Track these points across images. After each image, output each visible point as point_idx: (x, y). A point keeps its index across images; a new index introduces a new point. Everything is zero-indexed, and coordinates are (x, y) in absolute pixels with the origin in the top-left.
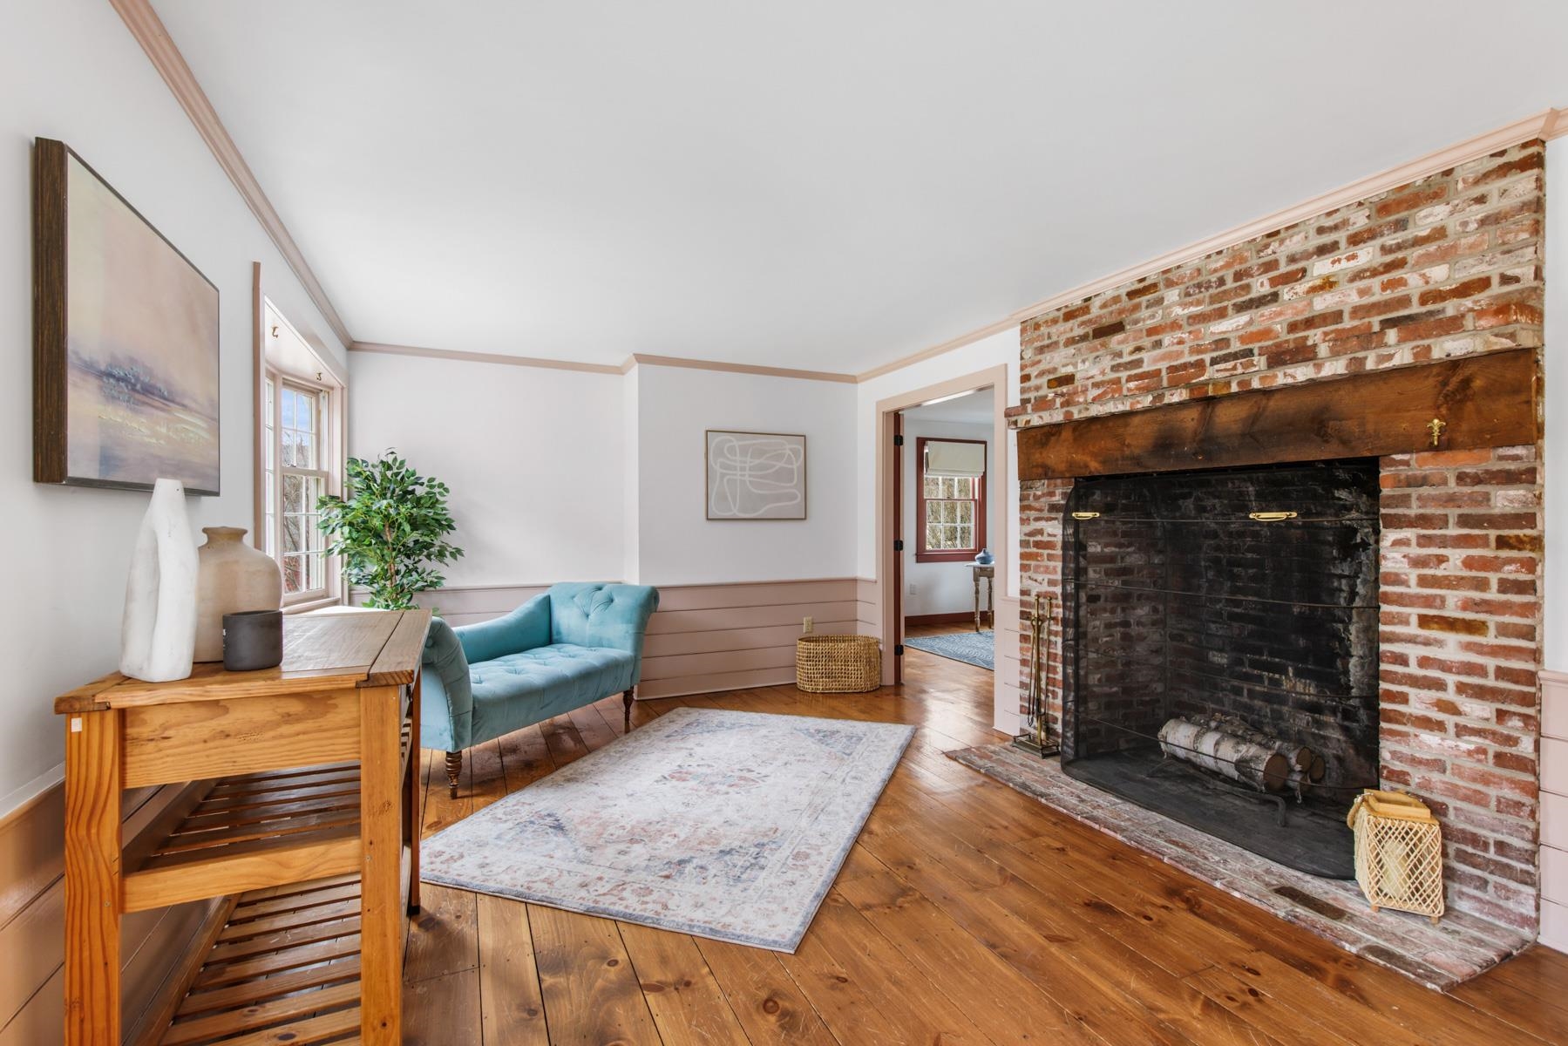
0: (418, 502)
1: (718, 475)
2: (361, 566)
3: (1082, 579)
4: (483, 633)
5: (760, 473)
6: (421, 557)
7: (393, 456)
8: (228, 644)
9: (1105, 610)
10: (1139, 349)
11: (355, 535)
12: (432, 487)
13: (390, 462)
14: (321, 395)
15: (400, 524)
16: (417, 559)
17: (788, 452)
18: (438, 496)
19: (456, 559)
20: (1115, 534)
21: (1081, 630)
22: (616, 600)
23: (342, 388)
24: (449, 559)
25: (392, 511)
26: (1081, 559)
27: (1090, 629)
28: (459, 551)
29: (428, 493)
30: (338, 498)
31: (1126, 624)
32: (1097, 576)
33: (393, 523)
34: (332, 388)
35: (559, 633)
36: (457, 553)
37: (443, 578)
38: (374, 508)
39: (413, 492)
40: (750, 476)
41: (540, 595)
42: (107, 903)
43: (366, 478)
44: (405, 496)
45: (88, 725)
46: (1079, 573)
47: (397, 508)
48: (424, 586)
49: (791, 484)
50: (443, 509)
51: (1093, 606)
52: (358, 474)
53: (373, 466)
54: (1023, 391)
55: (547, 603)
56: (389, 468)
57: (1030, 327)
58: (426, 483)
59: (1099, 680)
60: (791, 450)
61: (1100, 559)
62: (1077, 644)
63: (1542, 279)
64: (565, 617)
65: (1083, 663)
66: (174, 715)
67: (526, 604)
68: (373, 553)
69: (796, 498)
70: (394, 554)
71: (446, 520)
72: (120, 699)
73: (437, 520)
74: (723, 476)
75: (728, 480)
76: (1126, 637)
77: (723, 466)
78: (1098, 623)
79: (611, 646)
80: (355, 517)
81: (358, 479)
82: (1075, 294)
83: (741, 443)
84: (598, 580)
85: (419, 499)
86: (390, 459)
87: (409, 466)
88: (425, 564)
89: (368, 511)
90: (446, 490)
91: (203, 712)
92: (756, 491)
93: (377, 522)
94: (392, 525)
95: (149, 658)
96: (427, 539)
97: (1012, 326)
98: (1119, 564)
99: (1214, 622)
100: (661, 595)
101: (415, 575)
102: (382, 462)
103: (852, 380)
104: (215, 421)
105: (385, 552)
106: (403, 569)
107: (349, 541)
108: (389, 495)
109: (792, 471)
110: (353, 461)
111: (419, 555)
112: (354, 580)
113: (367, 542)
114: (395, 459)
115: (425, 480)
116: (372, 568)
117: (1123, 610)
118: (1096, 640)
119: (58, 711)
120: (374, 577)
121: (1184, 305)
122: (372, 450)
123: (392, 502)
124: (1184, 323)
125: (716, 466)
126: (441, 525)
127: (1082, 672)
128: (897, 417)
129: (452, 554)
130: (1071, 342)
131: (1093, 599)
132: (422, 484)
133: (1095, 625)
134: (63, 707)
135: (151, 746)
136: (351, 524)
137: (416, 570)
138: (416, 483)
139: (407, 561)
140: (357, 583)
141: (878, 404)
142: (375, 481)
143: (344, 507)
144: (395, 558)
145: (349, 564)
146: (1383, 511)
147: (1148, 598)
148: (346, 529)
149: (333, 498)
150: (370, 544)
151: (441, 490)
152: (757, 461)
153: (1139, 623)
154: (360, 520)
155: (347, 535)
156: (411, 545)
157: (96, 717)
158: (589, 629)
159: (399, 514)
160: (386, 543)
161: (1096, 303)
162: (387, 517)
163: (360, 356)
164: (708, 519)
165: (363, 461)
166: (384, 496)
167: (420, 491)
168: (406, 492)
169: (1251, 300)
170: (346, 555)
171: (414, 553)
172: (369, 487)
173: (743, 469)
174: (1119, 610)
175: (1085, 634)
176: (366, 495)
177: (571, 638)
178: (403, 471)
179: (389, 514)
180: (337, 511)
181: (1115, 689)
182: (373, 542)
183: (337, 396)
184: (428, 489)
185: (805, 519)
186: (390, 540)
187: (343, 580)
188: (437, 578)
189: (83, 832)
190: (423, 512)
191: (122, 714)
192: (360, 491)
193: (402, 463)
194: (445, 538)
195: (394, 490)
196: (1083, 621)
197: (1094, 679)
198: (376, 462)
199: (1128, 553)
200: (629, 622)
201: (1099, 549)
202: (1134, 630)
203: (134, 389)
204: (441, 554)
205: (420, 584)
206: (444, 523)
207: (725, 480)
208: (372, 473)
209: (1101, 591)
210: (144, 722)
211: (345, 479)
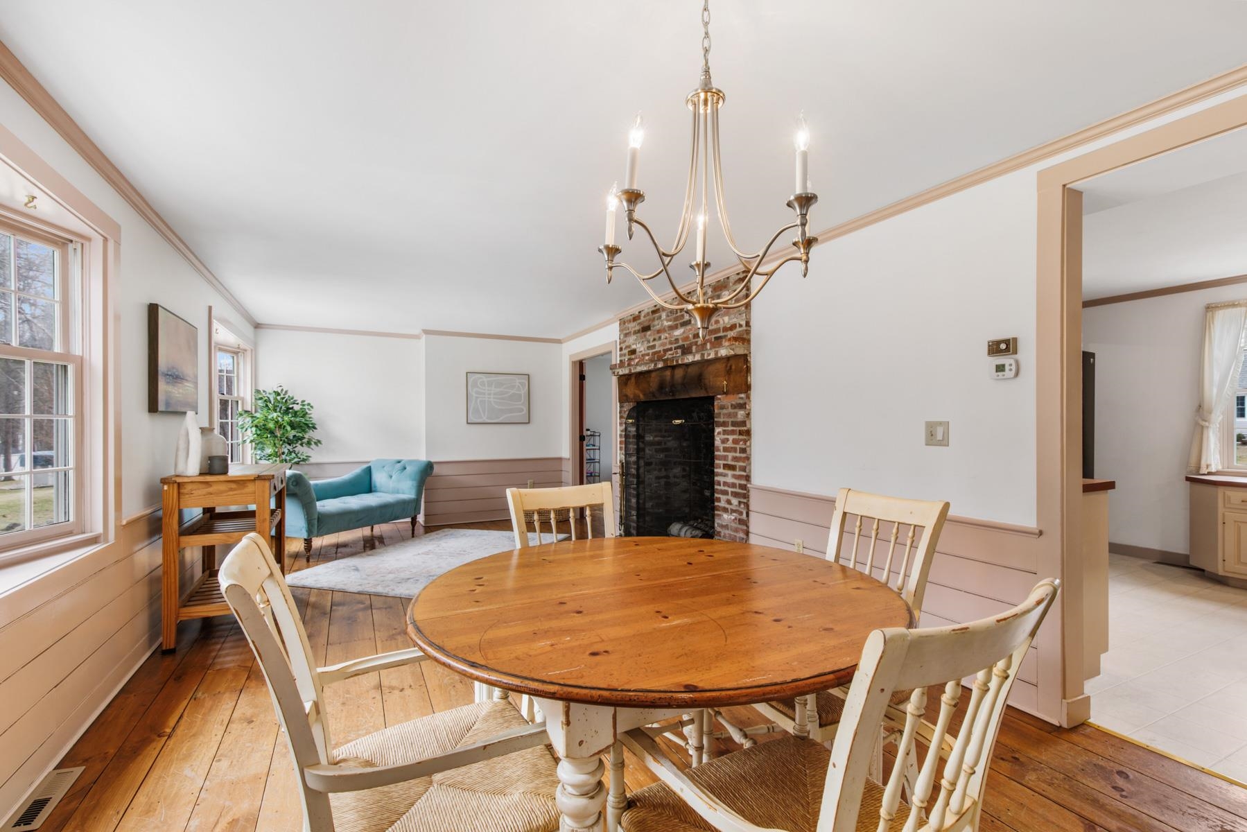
0: (295, 414)
1: (474, 398)
2: (262, 449)
3: (641, 454)
4: (330, 485)
5: (500, 396)
6: (297, 445)
7: (281, 388)
8: (211, 466)
9: (655, 470)
10: (654, 340)
11: (259, 432)
12: (304, 405)
13: (279, 392)
14: (240, 354)
15: (284, 426)
16: (294, 446)
17: (518, 384)
18: (307, 411)
19: (317, 445)
20: (660, 431)
21: (641, 480)
22: (408, 468)
23: (252, 350)
24: (313, 446)
25: (279, 419)
26: (640, 443)
27: (646, 479)
28: (319, 441)
29: (301, 409)
30: (249, 412)
31: (667, 477)
32: (651, 452)
33: (281, 425)
34: (246, 350)
35: (375, 487)
36: (318, 442)
37: (310, 457)
38: (269, 417)
39: (292, 408)
40: (494, 398)
41: (365, 466)
42: (175, 543)
43: (265, 401)
44: (287, 411)
45: (169, 487)
46: (639, 451)
47: (282, 418)
48: (299, 461)
49: (520, 403)
50: (310, 418)
51: (648, 468)
52: (261, 399)
53: (270, 394)
54: (621, 356)
55: (369, 470)
56: (279, 394)
57: (623, 322)
58: (300, 403)
59: (652, 506)
60: (520, 383)
61: (651, 444)
62: (638, 487)
63: (750, 327)
64: (379, 478)
65: (642, 497)
66: (194, 486)
67: (357, 470)
68: (269, 443)
69: (523, 410)
70: (281, 442)
71: (312, 424)
72: (179, 480)
73: (306, 424)
74: (477, 398)
75: (480, 401)
76: (667, 484)
77: (477, 393)
78: (651, 476)
79: (403, 493)
80: (259, 422)
81: (260, 401)
82: (635, 309)
83: (489, 379)
84: (399, 458)
85: (296, 412)
86: (279, 390)
87: (290, 394)
88: (299, 448)
89: (266, 420)
90: (312, 407)
91: (203, 486)
92: (496, 406)
93: (271, 425)
94: (280, 427)
95: (186, 469)
96: (301, 435)
97: (615, 322)
98: (663, 446)
99: (706, 475)
100: (435, 466)
101: (293, 455)
102: (274, 392)
103: (559, 341)
104: (196, 384)
105: (276, 442)
106: (286, 451)
107: (255, 436)
108: (278, 410)
109: (520, 395)
110: (258, 391)
111: (296, 444)
112: (258, 457)
113: (265, 436)
114: (282, 390)
115: (299, 401)
116: (269, 450)
117: (666, 470)
118: (650, 485)
119: (161, 482)
120: (270, 456)
121: (668, 321)
122: (269, 385)
123: (279, 414)
124: (667, 329)
125: (473, 393)
126: (308, 427)
127: (641, 501)
128: (581, 364)
129: (316, 443)
130: (635, 333)
131: (648, 464)
132: (298, 404)
133: (650, 478)
134: (163, 481)
135: (187, 496)
136: (256, 426)
137: (294, 452)
138: (294, 403)
139: (288, 447)
140: (260, 459)
141: (571, 356)
142: (270, 403)
143: (252, 417)
144: (282, 445)
145: (255, 448)
146: (716, 419)
147: (680, 463)
148: (254, 429)
149: (246, 412)
150: (267, 437)
151: (309, 407)
152: (498, 390)
153: (675, 477)
154: (261, 424)
155: (254, 432)
156: (291, 438)
157: (171, 485)
158: (392, 484)
159: (283, 421)
160: (276, 437)
161: (643, 314)
162: (277, 422)
163: (260, 331)
164: (468, 423)
165: (264, 391)
166: (275, 411)
167: (297, 408)
168: (288, 409)
169: (684, 322)
170: (254, 444)
171: (293, 443)
172: (267, 406)
173: (490, 394)
174: (663, 470)
175: (643, 482)
176: (265, 409)
177: (382, 489)
178: (287, 396)
179: (278, 421)
180: (249, 419)
181: (661, 510)
182: (269, 436)
183: (248, 354)
184: (301, 407)
185: (529, 423)
186: (279, 435)
187: (252, 457)
188: (307, 456)
189: (167, 520)
190: (298, 419)
191: (179, 484)
192: (262, 408)
193: (286, 392)
194: (310, 434)
195: (281, 407)
196: (642, 476)
197: (649, 505)
198: (271, 392)
199: (669, 441)
200: (413, 480)
201: (652, 438)
202: (672, 480)
203: (173, 378)
204: (309, 443)
205: (296, 460)
206: (310, 425)
207: (478, 400)
208: (268, 398)
209: (653, 460)
210: (185, 488)
211: (253, 401)
